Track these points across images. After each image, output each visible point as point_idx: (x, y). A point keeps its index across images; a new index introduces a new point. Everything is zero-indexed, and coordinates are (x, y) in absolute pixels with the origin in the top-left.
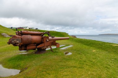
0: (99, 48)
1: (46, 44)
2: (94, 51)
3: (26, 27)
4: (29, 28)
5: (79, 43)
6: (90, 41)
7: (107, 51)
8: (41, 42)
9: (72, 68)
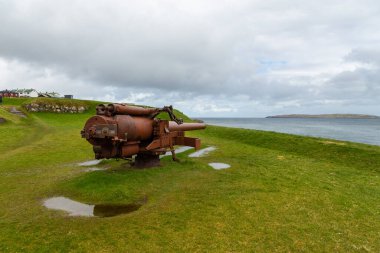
0: (290, 151)
1: (165, 140)
2: (281, 157)
3: (29, 91)
4: (41, 96)
5: (229, 139)
6: (261, 135)
7: (311, 156)
8: (153, 136)
9: (255, 193)
